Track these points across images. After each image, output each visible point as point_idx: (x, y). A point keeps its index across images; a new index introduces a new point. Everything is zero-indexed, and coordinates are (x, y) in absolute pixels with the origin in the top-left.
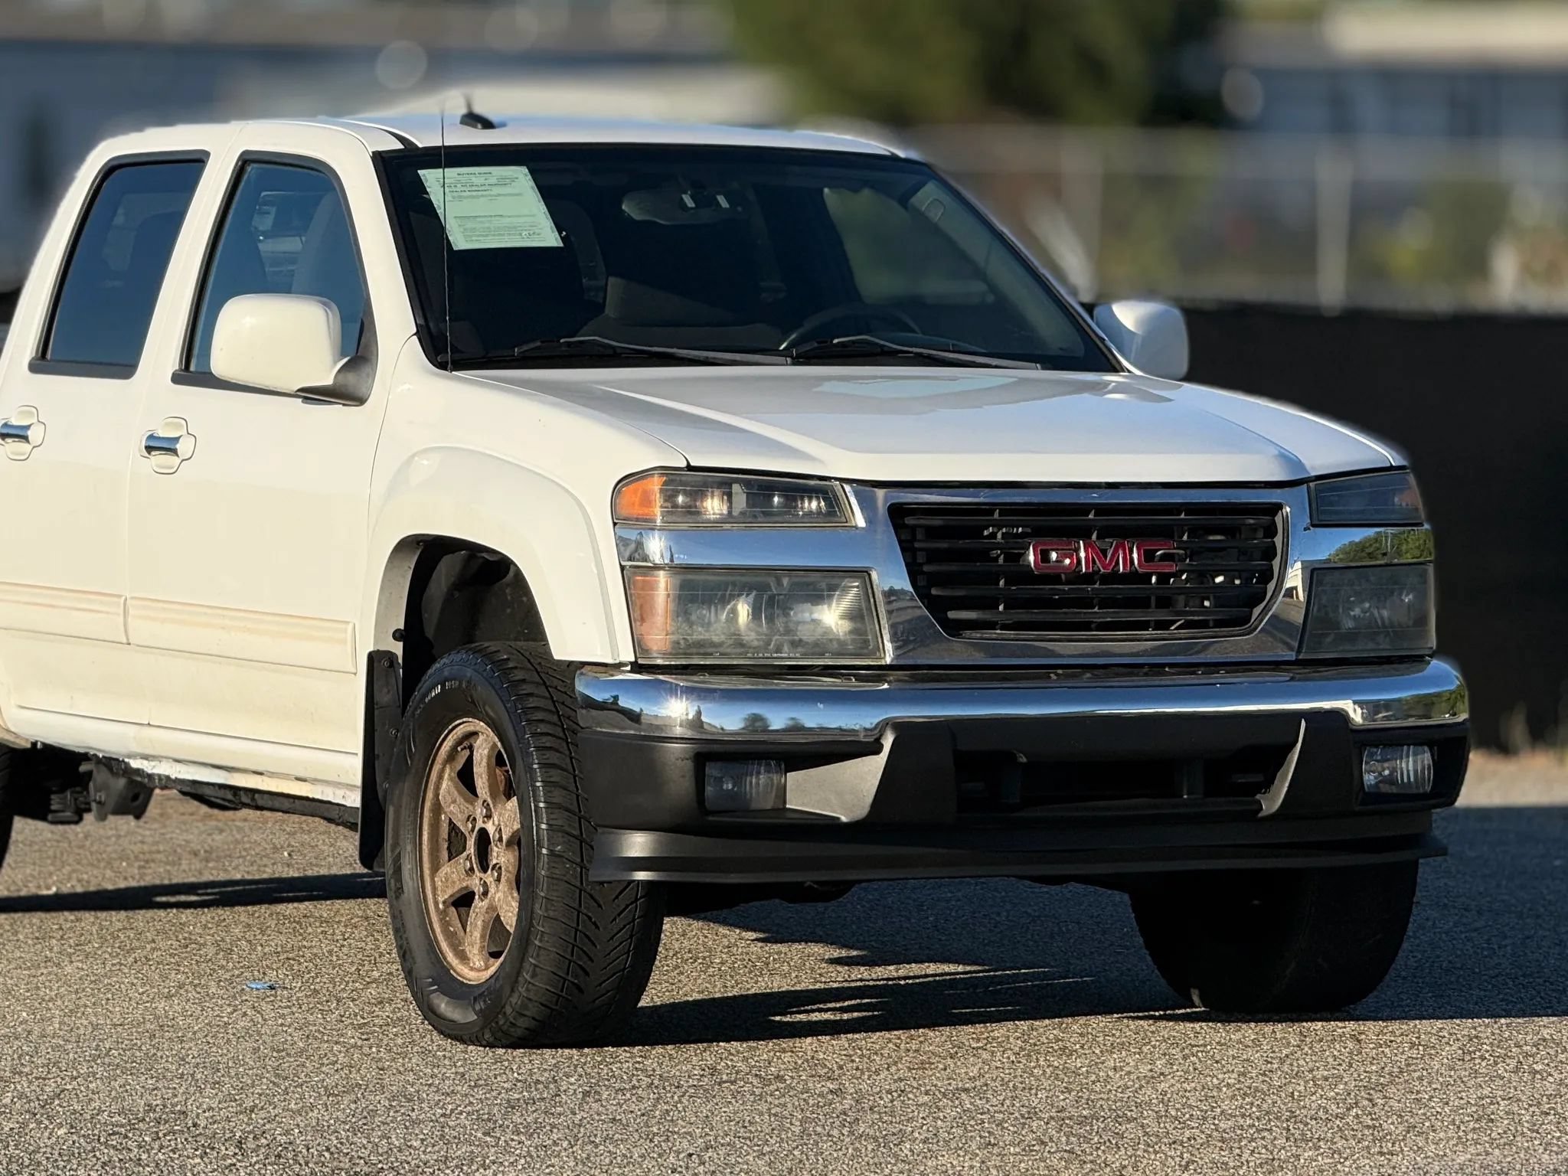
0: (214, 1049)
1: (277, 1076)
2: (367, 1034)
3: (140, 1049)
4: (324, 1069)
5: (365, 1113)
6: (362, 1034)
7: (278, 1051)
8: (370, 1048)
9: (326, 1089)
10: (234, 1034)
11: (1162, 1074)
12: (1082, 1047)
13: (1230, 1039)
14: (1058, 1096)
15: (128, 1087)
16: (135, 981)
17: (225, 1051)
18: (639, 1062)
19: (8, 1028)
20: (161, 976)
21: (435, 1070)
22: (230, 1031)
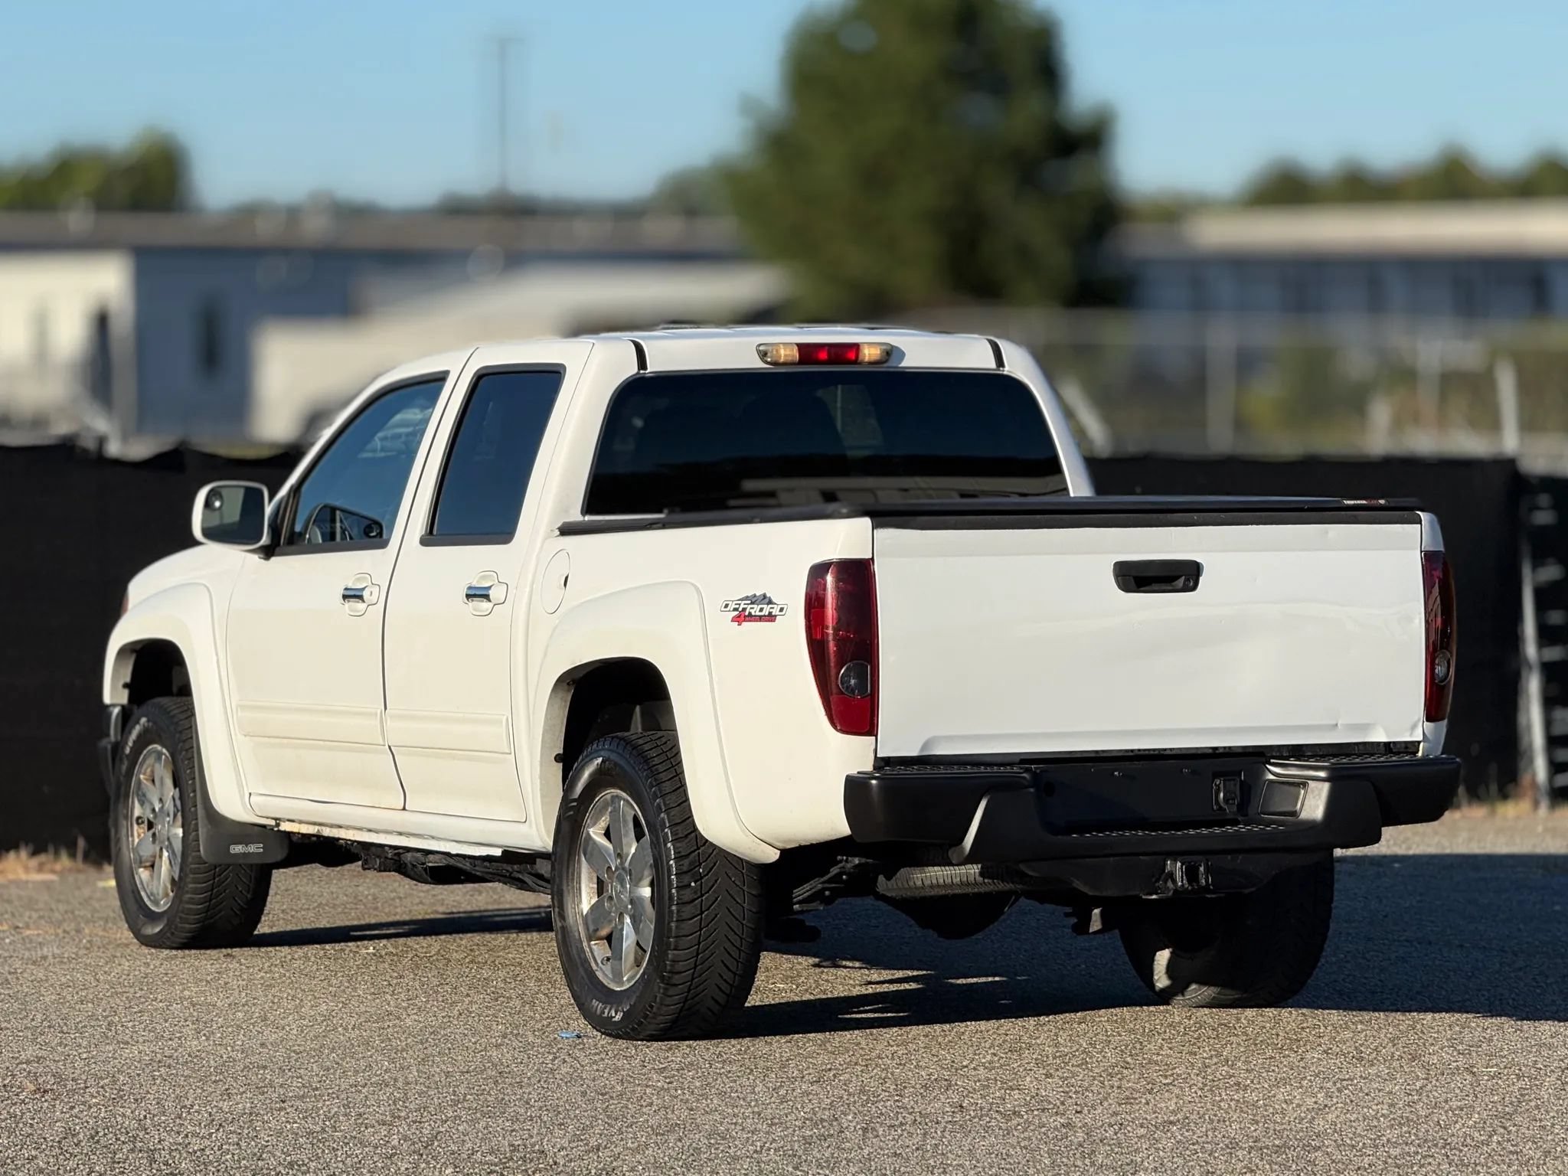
0: (549, 1093)
1: (609, 1117)
2: (669, 1077)
3: (489, 1094)
4: (644, 1110)
5: (691, 1151)
6: (666, 1078)
7: (602, 1094)
8: (676, 1090)
9: (652, 1127)
10: (561, 1079)
11: (1326, 1106)
12: (1252, 1082)
13: (1369, 1073)
14: (1249, 1128)
15: (491, 1129)
16: (466, 1032)
17: (559, 1095)
18: (897, 1101)
19: (377, 1076)
20: (485, 1027)
21: (735, 1110)
22: (557, 1076)
